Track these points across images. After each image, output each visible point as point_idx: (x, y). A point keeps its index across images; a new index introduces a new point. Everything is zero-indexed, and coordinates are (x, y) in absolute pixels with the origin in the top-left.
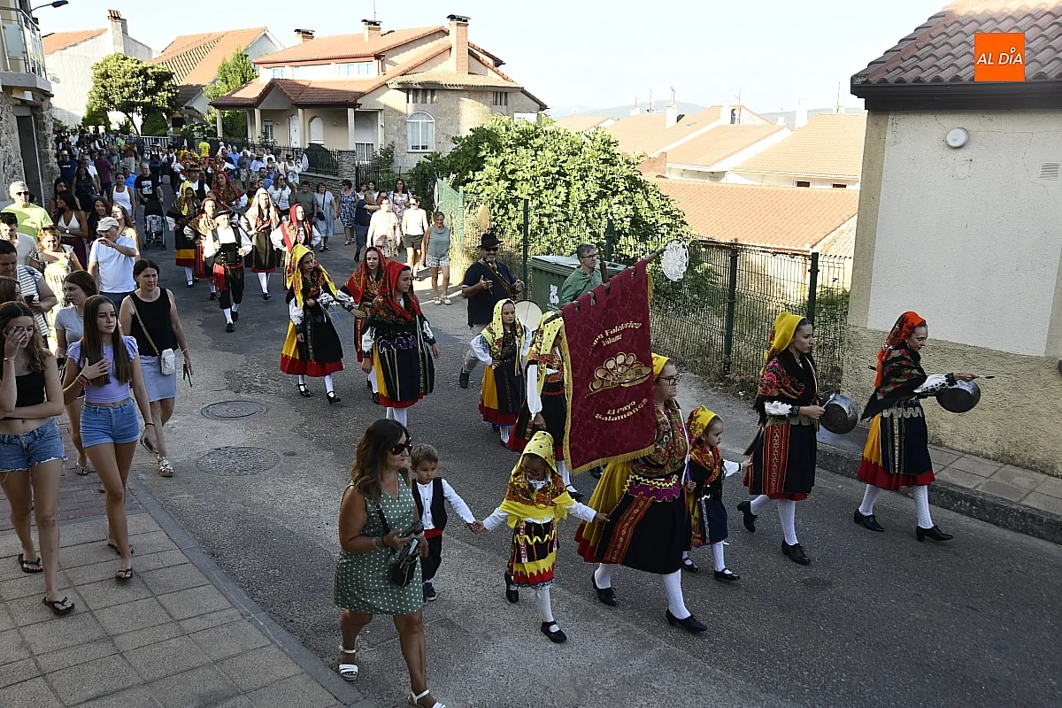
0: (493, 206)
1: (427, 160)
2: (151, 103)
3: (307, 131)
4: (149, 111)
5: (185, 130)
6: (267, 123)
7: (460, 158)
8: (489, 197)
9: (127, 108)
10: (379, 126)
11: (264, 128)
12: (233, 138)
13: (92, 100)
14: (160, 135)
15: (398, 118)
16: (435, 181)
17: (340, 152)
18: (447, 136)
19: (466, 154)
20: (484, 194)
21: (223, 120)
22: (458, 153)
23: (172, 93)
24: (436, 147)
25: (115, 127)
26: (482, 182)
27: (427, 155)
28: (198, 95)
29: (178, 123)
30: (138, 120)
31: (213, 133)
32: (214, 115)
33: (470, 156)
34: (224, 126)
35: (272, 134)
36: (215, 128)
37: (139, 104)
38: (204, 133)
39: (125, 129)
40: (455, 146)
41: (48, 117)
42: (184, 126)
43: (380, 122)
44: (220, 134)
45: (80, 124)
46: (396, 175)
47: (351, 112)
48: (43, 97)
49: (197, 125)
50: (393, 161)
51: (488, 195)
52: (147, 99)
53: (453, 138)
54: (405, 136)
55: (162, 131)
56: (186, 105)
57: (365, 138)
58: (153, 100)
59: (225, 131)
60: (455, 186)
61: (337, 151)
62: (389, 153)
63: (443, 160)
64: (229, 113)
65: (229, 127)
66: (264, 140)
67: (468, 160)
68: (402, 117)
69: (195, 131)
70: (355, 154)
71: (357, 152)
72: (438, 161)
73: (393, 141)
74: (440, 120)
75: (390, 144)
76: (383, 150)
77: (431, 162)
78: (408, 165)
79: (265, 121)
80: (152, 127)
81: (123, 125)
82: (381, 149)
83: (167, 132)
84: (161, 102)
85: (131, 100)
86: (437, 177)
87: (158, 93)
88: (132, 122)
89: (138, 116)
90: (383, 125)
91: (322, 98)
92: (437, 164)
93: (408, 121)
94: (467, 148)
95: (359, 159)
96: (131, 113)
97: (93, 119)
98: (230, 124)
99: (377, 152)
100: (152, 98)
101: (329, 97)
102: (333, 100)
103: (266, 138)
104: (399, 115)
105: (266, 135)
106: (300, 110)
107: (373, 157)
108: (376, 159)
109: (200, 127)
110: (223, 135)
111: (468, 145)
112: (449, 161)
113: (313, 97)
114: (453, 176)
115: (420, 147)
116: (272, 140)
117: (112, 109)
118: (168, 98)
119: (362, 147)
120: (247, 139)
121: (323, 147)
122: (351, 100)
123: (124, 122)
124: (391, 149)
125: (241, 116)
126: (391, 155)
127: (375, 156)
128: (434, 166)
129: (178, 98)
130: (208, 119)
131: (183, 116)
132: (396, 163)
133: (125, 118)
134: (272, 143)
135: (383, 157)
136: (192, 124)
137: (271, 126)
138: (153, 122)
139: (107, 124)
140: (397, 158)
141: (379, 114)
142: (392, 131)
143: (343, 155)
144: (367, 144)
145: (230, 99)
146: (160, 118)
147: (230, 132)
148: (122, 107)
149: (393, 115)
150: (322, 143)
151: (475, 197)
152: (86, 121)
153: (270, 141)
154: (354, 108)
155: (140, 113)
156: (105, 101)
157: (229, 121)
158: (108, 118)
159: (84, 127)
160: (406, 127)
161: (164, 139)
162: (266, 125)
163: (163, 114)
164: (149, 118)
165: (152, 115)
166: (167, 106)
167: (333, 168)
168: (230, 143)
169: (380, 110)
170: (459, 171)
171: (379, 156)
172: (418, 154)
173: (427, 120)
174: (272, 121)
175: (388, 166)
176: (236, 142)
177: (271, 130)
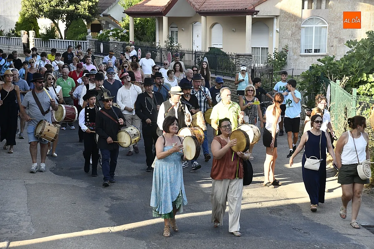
1: (320, 64)
2: (74, 11)
3: (208, 36)
4: (72, 17)
5: (102, 35)
6: (173, 29)
7: (354, 61)
9: (54, 15)
10: (275, 32)
11: (170, 34)
12: (142, 42)
13: (25, 8)
14: (80, 39)
16: (328, 83)
17: (238, 56)
18: (340, 40)
19: (360, 57)
21: (136, 26)
22: (353, 56)
23: (93, 2)
24: (329, 51)
25: (42, 31)
27: (321, 58)
28: (114, 4)
29: (96, 28)
30: (62, 26)
31: (125, 38)
32: (127, 21)
33: (364, 59)
34: (135, 31)
35: (177, 39)
36: (128, 33)
37: (64, 12)
38: (118, 37)
39: (51, 34)
40: (349, 49)
42: (101, 32)
43: (276, 27)
44: (132, 38)
45: (13, 28)
46: (289, 76)
47: (249, 19)
49: (112, 31)
50: (286, 64)
52: (72, 8)
54: (299, 41)
55: (82, 36)
56: (104, 12)
57: (261, 42)
58: (76, 9)
59: (136, 36)
60: (348, 88)
61: (235, 55)
62: (282, 56)
63: (337, 63)
64: (140, 20)
65: (139, 32)
66: (170, 44)
67: (362, 62)
68: (296, 22)
69: (111, 36)
70: (251, 57)
71: (253, 55)
72: (331, 64)
73: (287, 45)
74: (333, 24)
75: (284, 48)
76: (277, 54)
77: (324, 65)
78: (301, 68)
79: (171, 27)
80: (74, 32)
81: (50, 30)
82: (276, 53)
83: (87, 36)
84: (83, 10)
85: (58, 8)
86: (329, 79)
87: (81, 2)
88: (58, 27)
89: (63, 22)
90: (278, 30)
91: (223, 6)
92: (331, 67)
93: (302, 26)
94: (361, 51)
95: (255, 62)
96: (57, 20)
97: (25, 25)
98: (141, 30)
99: (271, 55)
100: (76, 6)
101: (229, 5)
102: (233, 8)
103: (172, 42)
104: (294, 21)
105: (172, 40)
106: (203, 18)
107: (267, 60)
108: (270, 61)
109: (114, 32)
110: (135, 39)
111: (362, 48)
112: (343, 64)
113: (214, 6)
114: (346, 79)
115: (313, 51)
116: (177, 45)
117: (41, 16)
118: (89, 7)
119: (257, 51)
120: (155, 43)
121: (222, 51)
122: (250, 7)
123: (50, 28)
124: (284, 53)
125: (151, 23)
126: (285, 58)
127: (270, 59)
128: (327, 69)
129: (98, 7)
130: (122, 26)
131: (101, 23)
132: (289, 66)
133: (52, 24)
134: (177, 47)
135: (277, 60)
136: (108, 30)
137: (176, 31)
138: (75, 28)
139: (36, 29)
140: (290, 61)
141: (275, 20)
142: (286, 35)
143: (240, 59)
144: (262, 48)
145: (142, 8)
146: (81, 25)
147: (140, 37)
148: (50, 14)
149: (288, 20)
150: (222, 47)
151: (368, 99)
152: (19, 27)
153: (175, 45)
154: (252, 15)
155: (65, 19)
156: (35, 9)
157: (140, 27)
158: (38, 24)
159: (17, 31)
160: (300, 32)
161: (84, 42)
162: (172, 31)
163: (84, 20)
164: (72, 24)
165: (74, 22)
166: (87, 14)
167: (230, 70)
168: (140, 47)
169: (277, 16)
170: (352, 73)
171: (274, 59)
172: (311, 57)
173: (320, 25)
174: (177, 27)
175: (282, 68)
176: (145, 46)
177: (177, 34)
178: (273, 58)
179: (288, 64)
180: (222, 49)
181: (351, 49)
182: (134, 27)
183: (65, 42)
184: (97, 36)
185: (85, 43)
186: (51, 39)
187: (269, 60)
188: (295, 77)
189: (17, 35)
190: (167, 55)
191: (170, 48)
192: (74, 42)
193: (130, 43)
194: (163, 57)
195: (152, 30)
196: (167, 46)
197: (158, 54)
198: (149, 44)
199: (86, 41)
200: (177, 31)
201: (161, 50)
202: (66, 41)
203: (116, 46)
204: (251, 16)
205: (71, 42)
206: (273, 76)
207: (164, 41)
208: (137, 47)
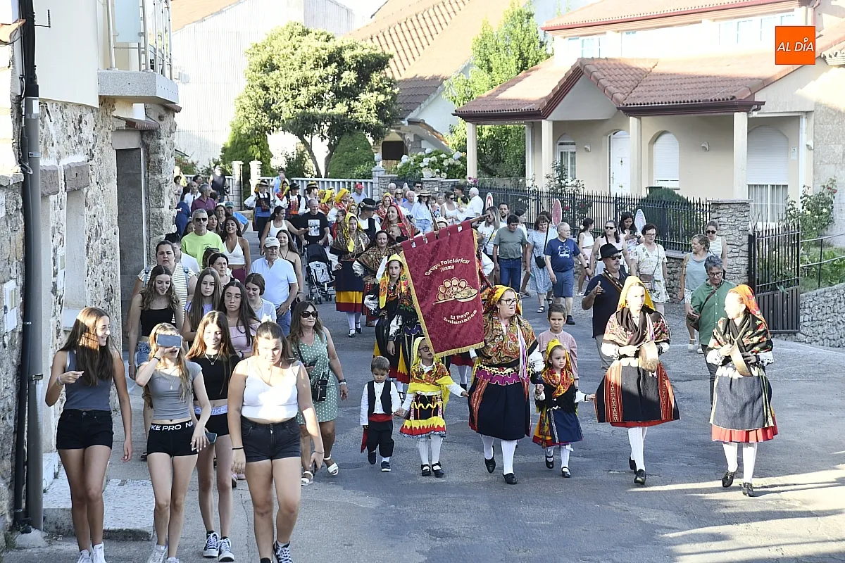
2: (345, 115)
3: (645, 161)
4: (342, 129)
5: (407, 165)
6: (565, 149)
9: (303, 126)
10: (803, 149)
11: (558, 159)
12: (496, 180)
13: (242, 113)
14: (358, 176)
17: (716, 205)
21: (480, 144)
23: (386, 94)
25: (279, 161)
28: (433, 96)
29: (393, 151)
30: (320, 148)
31: (457, 171)
32: (461, 134)
34: (480, 155)
35: (573, 169)
36: (463, 160)
37: (323, 118)
38: (442, 170)
39: (295, 168)
41: (167, 149)
42: (405, 158)
43: (806, 139)
44: (472, 171)
45: (218, 158)
46: (841, 251)
47: (740, 120)
48: (163, 113)
49: (429, 155)
50: (831, 221)
52: (341, 108)
55: (362, 168)
56: (411, 116)
57: (770, 171)
58: (351, 110)
59: (483, 167)
61: (708, 203)
62: (822, 204)
65: (489, 158)
66: (557, 182)
69: (425, 166)
70: (747, 208)
71: (752, 204)
73: (833, 178)
75: (826, 185)
76: (810, 198)
79: (561, 144)
80: (345, 161)
81: (293, 159)
82: (806, 196)
83: (373, 169)
84: (365, 112)
85: (311, 110)
87: (361, 95)
88: (311, 152)
89: (322, 140)
90: (811, 144)
91: (679, 93)
95: (756, 218)
96: (310, 136)
97: (241, 149)
98: (492, 151)
99: (795, 202)
100: (349, 105)
101: (694, 91)
102: (702, 98)
103: (561, 178)
105: (562, 172)
106: (633, 121)
107: (786, 213)
108: (793, 217)
109: (434, 159)
110: (479, 173)
113: (659, 93)
116: (574, 183)
117: (275, 129)
118: (378, 105)
119: (762, 193)
120: (524, 181)
121: (678, 195)
122: (742, 95)
123: (295, 153)
124: (827, 196)
125: (515, 136)
126: (828, 209)
127: (792, 212)
129: (397, 104)
130: (451, 144)
131: (404, 138)
132: (839, 227)
133: (299, 145)
134: (574, 188)
135: (809, 213)
136: (419, 154)
137: (572, 153)
138: (348, 152)
139: (265, 157)
140: (841, 215)
141: (804, 122)
142: (831, 156)
143: (720, 211)
144: (773, 186)
145: (494, 103)
146: (361, 144)
147: (491, 167)
148: (294, 124)
149: (835, 121)
150: (677, 186)
152: (229, 154)
153: (569, 184)
154: (748, 112)
155: (325, 134)
156: (264, 114)
157: (491, 146)
158: (268, 145)
161: (366, 183)
162: (562, 153)
163: (367, 135)
164: (341, 143)
165: (346, 138)
166: (374, 121)
168: (490, 189)
169: (807, 112)
171: (801, 212)
174: (574, 144)
175: (821, 232)
176: (501, 187)
177: (573, 160)
178: (800, 208)
179: (836, 223)
180: (679, 189)
182: (478, 146)
183: (325, 183)
184: (396, 168)
185: (369, 184)
186: (297, 179)
187: (790, 214)
190: (550, 206)
191: (559, 190)
192: (347, 183)
193: (468, 180)
195: (518, 151)
196: (552, 186)
197: (531, 203)
198: (512, 184)
199: (371, 181)
200: (575, 153)
201: (537, 195)
202: (328, 182)
203: (436, 189)
204: (746, 113)
205: (339, 182)
206: (801, 251)
207: (544, 175)
208: (484, 191)
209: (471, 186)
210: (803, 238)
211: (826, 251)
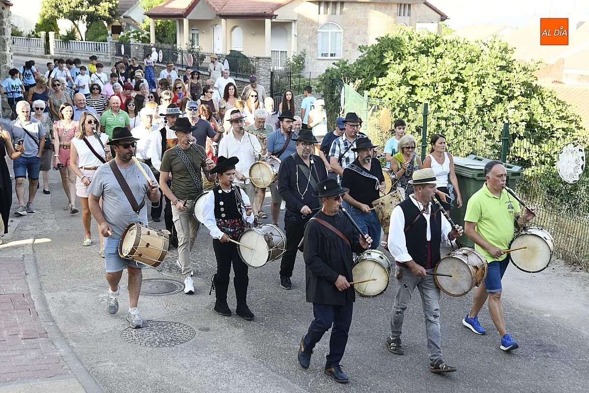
0: (394, 109)
1: (335, 67)
2: (94, 12)
3: (229, 39)
4: (92, 18)
5: (123, 37)
6: (194, 32)
7: (365, 65)
8: (391, 101)
9: (74, 16)
10: (293, 35)
11: (191, 36)
12: (164, 45)
13: (44, 9)
14: (101, 41)
15: (310, 28)
16: (342, 86)
17: (258, 58)
18: (354, 45)
19: (371, 61)
20: (387, 98)
21: (156, 28)
22: (364, 61)
23: (113, 4)
24: (344, 55)
25: (63, 32)
26: (384, 87)
27: (336, 62)
28: (134, 6)
29: (117, 30)
30: (82, 26)
31: (146, 40)
32: (148, 24)
33: (374, 63)
34: (156, 33)
35: (198, 41)
36: (149, 35)
37: (84, 13)
38: (139, 39)
39: (70, 37)
41: (7, 23)
42: (122, 33)
43: (294, 32)
45: (33, 30)
46: (307, 80)
47: (268, 22)
48: (4, 6)
49: (133, 32)
50: (304, 67)
51: (390, 99)
52: (92, 9)
53: (360, 47)
54: (316, 45)
55: (103, 37)
56: (125, 14)
57: (279, 45)
58: (96, 10)
59: (157, 38)
60: (360, 90)
61: (254, 58)
62: (300, 60)
63: (350, 67)
64: (161, 22)
65: (160, 35)
66: (191, 47)
67: (373, 67)
68: (313, 27)
69: (131, 37)
70: (270, 60)
71: (272, 58)
72: (345, 68)
73: (305, 49)
74: (347, 29)
75: (302, 52)
76: (296, 57)
77: (338, 68)
78: (318, 71)
79: (192, 30)
80: (94, 34)
81: (70, 31)
82: (294, 56)
83: (107, 38)
84: (103, 11)
85: (78, 9)
86: (344, 82)
87: (101, 3)
88: (78, 29)
90: (296, 34)
91: (242, 9)
92: (344, 71)
93: (319, 31)
94: (372, 56)
95: (274, 65)
96: (77, 21)
97: (45, 26)
98: (161, 32)
99: (290, 59)
100: (96, 8)
101: (249, 9)
102: (252, 12)
103: (192, 45)
104: (311, 25)
105: (193, 42)
106: (223, 20)
107: (286, 63)
108: (289, 65)
109: (135, 34)
110: (156, 41)
111: (373, 53)
112: (355, 68)
113: (235, 9)
114: (358, 82)
115: (329, 55)
116: (198, 47)
117: (61, 17)
118: (109, 8)
119: (277, 54)
120: (176, 46)
121: (242, 54)
122: (268, 12)
123: (71, 29)
124: (302, 56)
125: (172, 25)
126: (303, 62)
127: (289, 63)
128: (342, 72)
129: (118, 8)
130: (143, 28)
131: (122, 24)
132: (307, 69)
133: (72, 25)
134: (198, 50)
135: (295, 63)
136: (129, 32)
138: (96, 29)
139: (56, 30)
140: (308, 64)
141: (293, 24)
142: (304, 39)
143: (259, 61)
144: (281, 51)
145: (163, 10)
146: (101, 26)
147: (161, 39)
148: (70, 15)
149: (306, 25)
150: (242, 50)
151: (378, 101)
152: (39, 28)
153: (196, 48)
154: (271, 19)
155: (85, 21)
156: (55, 10)
157: (161, 29)
158: (57, 25)
159: (37, 32)
160: (317, 37)
161: (104, 44)
162: (193, 34)
163: (104, 22)
164: (92, 25)
165: (94, 23)
166: (108, 15)
167: (251, 72)
168: (161, 49)
169: (295, 20)
170: (364, 77)
171: (292, 63)
172: (327, 61)
173: (336, 30)
174: (198, 30)
175: (300, 72)
176: (166, 48)
177: (198, 37)
178: (292, 61)
180: (243, 52)
181: (362, 54)
184: (118, 38)
186: (72, 41)
188: (312, 80)
189: (37, 37)
190: (188, 57)
191: (192, 50)
192: (95, 44)
194: (184, 59)
195: (173, 32)
196: (188, 48)
197: (179, 56)
198: (171, 46)
199: (107, 43)
200: (198, 34)
201: (182, 52)
202: (86, 43)
203: (137, 48)
205: (91, 43)
206: (292, 79)
207: (185, 44)
208: (158, 49)
209: (152, 47)
210: (293, 74)
211: (302, 79)
